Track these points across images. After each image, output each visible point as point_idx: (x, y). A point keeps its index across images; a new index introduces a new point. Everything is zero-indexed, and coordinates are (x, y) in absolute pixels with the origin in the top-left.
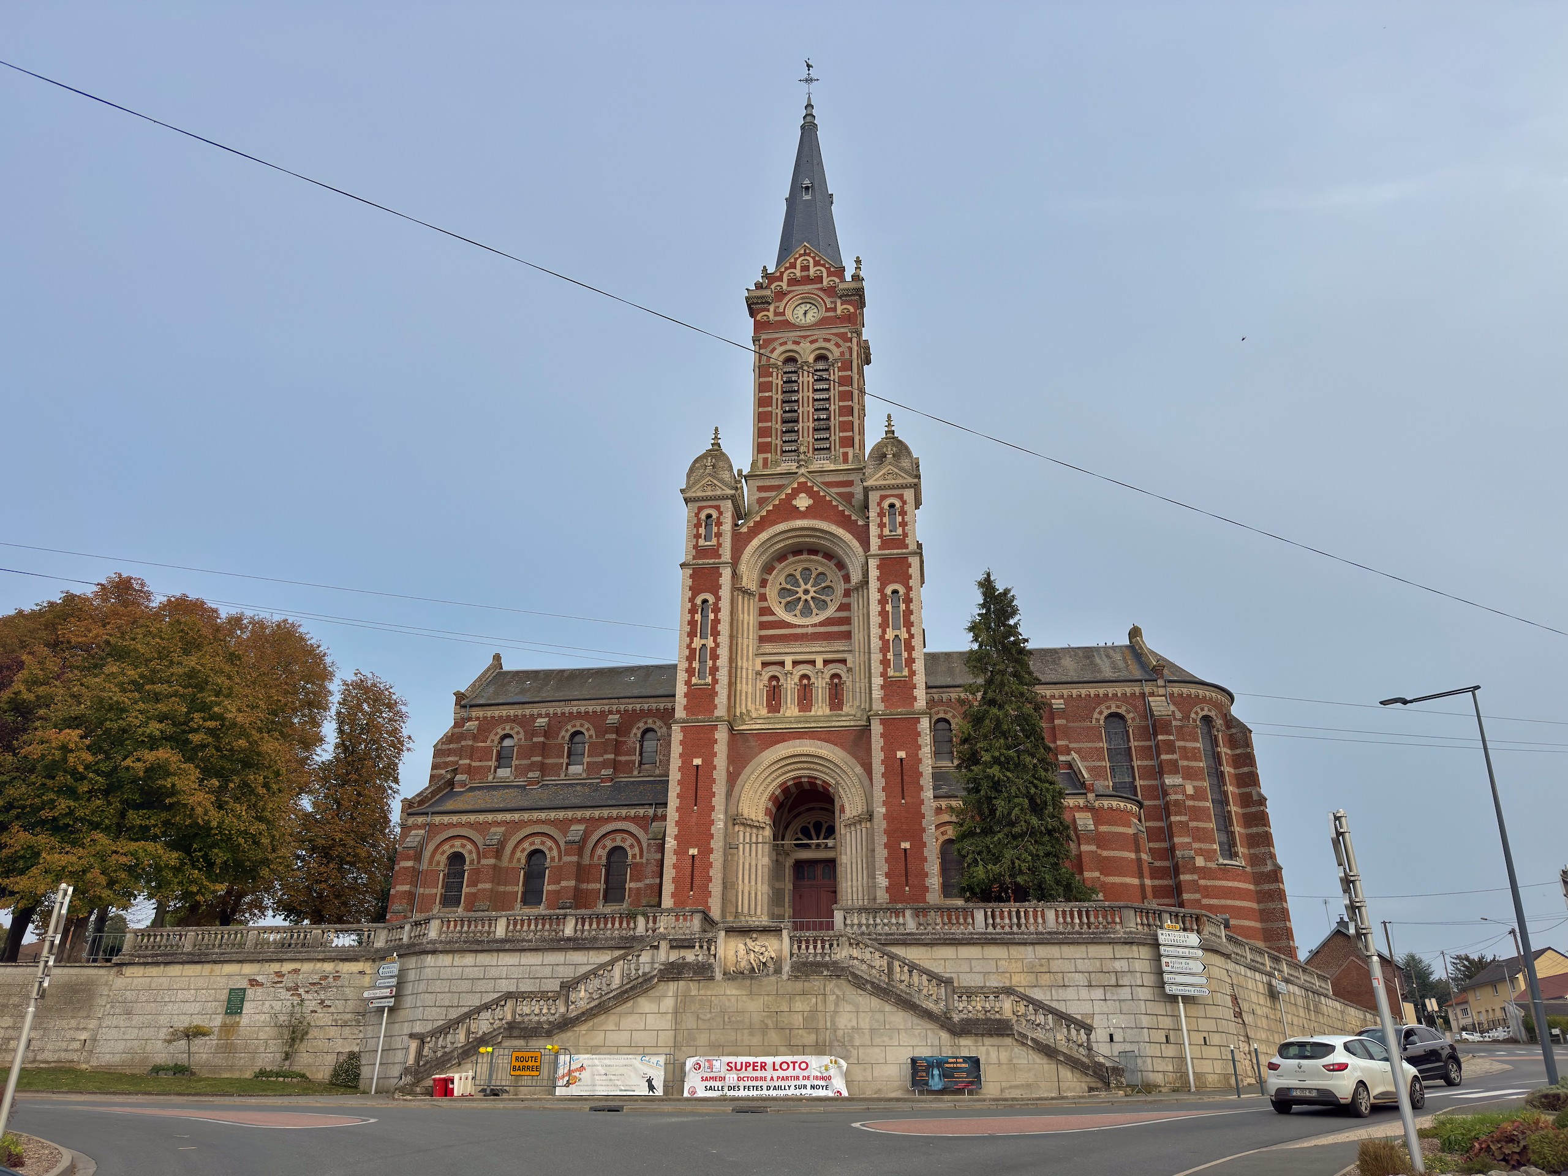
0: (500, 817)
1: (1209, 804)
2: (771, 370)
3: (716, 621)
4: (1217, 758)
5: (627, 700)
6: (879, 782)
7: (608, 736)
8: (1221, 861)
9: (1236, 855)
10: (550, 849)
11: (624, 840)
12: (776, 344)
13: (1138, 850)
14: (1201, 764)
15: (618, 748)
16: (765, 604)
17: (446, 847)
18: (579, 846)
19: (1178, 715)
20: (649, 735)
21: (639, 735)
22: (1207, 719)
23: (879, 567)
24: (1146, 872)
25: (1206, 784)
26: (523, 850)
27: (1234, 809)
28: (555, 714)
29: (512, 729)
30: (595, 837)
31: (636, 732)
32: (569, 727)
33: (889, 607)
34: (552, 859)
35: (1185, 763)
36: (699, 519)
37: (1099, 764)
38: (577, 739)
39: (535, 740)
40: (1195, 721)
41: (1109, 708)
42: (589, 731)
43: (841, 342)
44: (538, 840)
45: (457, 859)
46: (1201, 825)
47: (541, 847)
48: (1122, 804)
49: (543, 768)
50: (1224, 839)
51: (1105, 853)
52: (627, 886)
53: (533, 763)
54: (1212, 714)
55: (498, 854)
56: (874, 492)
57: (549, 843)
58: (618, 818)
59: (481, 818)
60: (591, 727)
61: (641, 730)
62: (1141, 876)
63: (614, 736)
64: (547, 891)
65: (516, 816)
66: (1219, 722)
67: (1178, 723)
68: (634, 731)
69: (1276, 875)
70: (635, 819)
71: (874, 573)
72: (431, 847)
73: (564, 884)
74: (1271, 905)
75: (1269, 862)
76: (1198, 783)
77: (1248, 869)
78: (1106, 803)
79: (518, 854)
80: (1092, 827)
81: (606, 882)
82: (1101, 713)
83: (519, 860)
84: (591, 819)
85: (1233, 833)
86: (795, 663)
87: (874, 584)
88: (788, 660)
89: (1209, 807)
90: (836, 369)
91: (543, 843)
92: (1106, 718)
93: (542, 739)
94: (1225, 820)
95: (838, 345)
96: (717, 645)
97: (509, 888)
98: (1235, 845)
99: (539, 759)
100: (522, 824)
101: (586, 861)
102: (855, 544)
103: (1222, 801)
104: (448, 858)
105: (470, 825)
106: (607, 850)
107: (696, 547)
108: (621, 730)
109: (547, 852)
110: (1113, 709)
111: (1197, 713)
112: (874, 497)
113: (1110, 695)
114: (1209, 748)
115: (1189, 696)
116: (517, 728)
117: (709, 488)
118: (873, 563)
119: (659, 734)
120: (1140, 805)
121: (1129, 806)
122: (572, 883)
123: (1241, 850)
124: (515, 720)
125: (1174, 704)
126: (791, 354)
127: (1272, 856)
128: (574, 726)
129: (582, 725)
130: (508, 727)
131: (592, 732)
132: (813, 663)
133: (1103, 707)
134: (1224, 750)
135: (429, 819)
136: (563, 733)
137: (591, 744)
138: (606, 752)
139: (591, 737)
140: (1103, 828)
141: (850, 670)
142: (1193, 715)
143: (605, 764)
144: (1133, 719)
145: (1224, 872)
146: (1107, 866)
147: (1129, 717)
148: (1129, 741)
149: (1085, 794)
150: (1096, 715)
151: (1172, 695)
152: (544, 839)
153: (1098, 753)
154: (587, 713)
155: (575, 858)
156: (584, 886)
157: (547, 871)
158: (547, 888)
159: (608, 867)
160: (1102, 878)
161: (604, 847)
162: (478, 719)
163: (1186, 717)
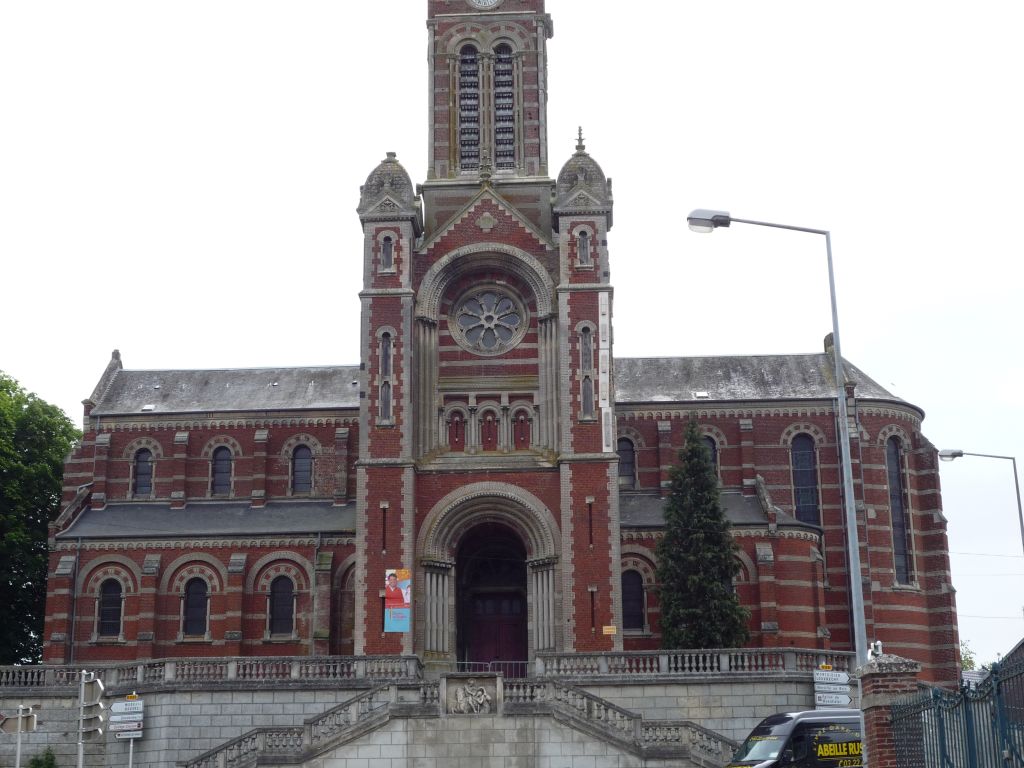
0: (154, 544)
1: (889, 528)
2: (448, 61)
3: (399, 357)
4: (901, 479)
5: (276, 414)
6: (568, 526)
7: (257, 454)
8: (897, 585)
9: (912, 578)
10: (211, 578)
11: (288, 570)
12: (453, 30)
13: (814, 579)
14: (885, 487)
15: (269, 466)
16: (445, 333)
17: (99, 573)
18: (242, 577)
19: (866, 437)
20: (301, 453)
21: (291, 452)
22: (895, 440)
23: (570, 302)
24: (821, 598)
25: (888, 508)
26: (182, 579)
27: (913, 532)
28: (196, 427)
29: (148, 443)
30: (257, 566)
31: (287, 449)
32: (212, 443)
33: (579, 346)
34: (214, 588)
35: (870, 486)
36: (377, 243)
37: (784, 487)
38: (222, 454)
39: (176, 456)
40: (882, 442)
41: (797, 428)
42: (235, 447)
43: (525, 32)
44: (196, 568)
45: (111, 586)
46: (881, 549)
47: (200, 576)
48: (802, 533)
49: (187, 487)
50: (902, 563)
51: (783, 583)
52: (294, 617)
53: (176, 481)
54: (901, 434)
55: (157, 582)
56: (565, 218)
57: (209, 571)
58: (281, 547)
59: (135, 544)
60: (237, 443)
61: (293, 447)
62: (816, 604)
63: (264, 454)
64: (211, 621)
65: (172, 544)
66: (907, 442)
67: (867, 445)
68: (285, 448)
69: (949, 599)
70: (299, 548)
71: (564, 309)
72: (84, 573)
73: (230, 614)
74: (941, 628)
75: (944, 585)
76: (881, 507)
77: (923, 593)
78: (786, 533)
79: (177, 583)
80: (771, 558)
81: (271, 612)
82: (789, 433)
83: (178, 589)
84: (252, 547)
85: (911, 556)
86: (479, 399)
87: (564, 320)
88: (472, 394)
89: (889, 532)
90: (520, 63)
91: (202, 572)
92: (794, 439)
93: (183, 456)
94: (904, 542)
95: (522, 35)
96: (401, 383)
97: (170, 617)
98: (912, 569)
99: (182, 477)
100: (178, 551)
101: (250, 591)
102: (543, 273)
103: (902, 524)
104: (102, 585)
105: (121, 551)
106: (271, 580)
107: (374, 273)
108: (271, 445)
109: (207, 581)
110: (803, 430)
111: (885, 434)
112: (564, 222)
113: (799, 415)
114: (895, 468)
115: (878, 415)
116: (155, 442)
117: (388, 208)
118: (564, 298)
119: (313, 452)
120: (820, 532)
121: (809, 534)
122: (239, 614)
123: (916, 573)
124: (151, 433)
125: (863, 424)
126: (468, 42)
127: (947, 580)
128: (217, 442)
129: (227, 441)
130: (144, 441)
131: (239, 448)
132: (497, 398)
133: (791, 428)
134: (909, 471)
135: (79, 545)
136: (206, 449)
137: (239, 463)
138: (255, 471)
139: (237, 454)
140: (783, 558)
141: (537, 408)
142: (881, 436)
143: (255, 485)
144: (821, 440)
145: (899, 597)
146: (783, 595)
147: (816, 438)
148: (815, 463)
149: (767, 524)
150: (784, 436)
151: (861, 414)
152: (204, 567)
153: (782, 477)
154: (231, 427)
155: (239, 589)
156: (250, 616)
157: (209, 601)
158: (210, 617)
159: (272, 596)
160: (779, 607)
161: (268, 577)
162: (109, 430)
163: (874, 438)
